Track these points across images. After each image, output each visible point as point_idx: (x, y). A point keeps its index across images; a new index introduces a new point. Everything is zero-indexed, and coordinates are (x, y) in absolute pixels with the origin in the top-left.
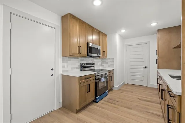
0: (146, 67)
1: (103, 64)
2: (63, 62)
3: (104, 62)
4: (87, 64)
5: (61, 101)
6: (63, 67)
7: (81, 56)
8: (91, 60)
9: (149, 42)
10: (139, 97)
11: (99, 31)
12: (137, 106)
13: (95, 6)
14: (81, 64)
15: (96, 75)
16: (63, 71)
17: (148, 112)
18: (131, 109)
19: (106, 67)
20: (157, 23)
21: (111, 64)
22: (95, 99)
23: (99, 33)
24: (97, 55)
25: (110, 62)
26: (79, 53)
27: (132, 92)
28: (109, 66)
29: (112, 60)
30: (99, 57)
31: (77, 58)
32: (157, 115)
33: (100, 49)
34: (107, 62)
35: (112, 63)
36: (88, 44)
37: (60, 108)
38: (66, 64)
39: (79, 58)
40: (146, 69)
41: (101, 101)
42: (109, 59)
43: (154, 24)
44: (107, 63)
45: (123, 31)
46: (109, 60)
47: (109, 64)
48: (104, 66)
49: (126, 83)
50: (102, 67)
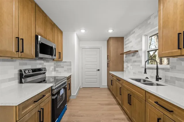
0: (99, 70)
1: (57, 69)
3: (58, 66)
4: (34, 70)
7: (21, 58)
8: (40, 64)
9: (101, 47)
14: (21, 71)
19: (61, 72)
20: (113, 30)
23: (54, 25)
24: (51, 56)
25: (67, 65)
26: (18, 51)
30: (54, 59)
31: (13, 61)
33: (55, 49)
34: (62, 66)
35: (69, 67)
36: (37, 37)
39: (15, 61)
43: (110, 31)
44: (63, 67)
45: (83, 31)
46: (65, 63)
47: (66, 68)
48: (58, 71)
49: (81, 88)
50: (55, 72)
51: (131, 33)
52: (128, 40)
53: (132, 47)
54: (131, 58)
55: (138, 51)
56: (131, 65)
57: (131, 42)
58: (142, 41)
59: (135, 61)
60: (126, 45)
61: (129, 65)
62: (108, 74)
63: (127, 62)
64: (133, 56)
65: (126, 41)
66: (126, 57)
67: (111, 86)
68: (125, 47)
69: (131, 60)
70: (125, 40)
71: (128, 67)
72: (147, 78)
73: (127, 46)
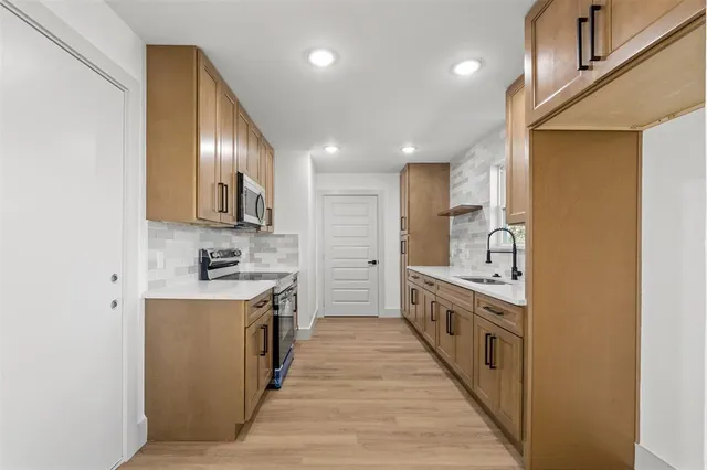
0: (374, 262)
1: (257, 255)
2: (151, 246)
3: (260, 248)
5: (143, 418)
6: (152, 265)
9: (383, 191)
10: (379, 347)
11: (261, 135)
12: (388, 367)
13: (311, 65)
14: (204, 252)
15: (276, 291)
16: (151, 285)
17: (416, 375)
18: (380, 378)
19: (268, 265)
20: (416, 148)
21: (287, 255)
22: (273, 378)
23: (260, 141)
24: (257, 219)
25: (286, 245)
27: (353, 337)
28: (280, 261)
29: (291, 240)
30: (260, 227)
31: (193, 230)
32: (436, 375)
34: (272, 246)
35: (292, 251)
36: (240, 178)
37: (140, 451)
38: (159, 255)
40: (375, 267)
41: (288, 381)
42: (283, 236)
43: (409, 150)
44: (274, 250)
45: (331, 149)
46: (279, 240)
47: (283, 252)
48: (260, 260)
49: (319, 316)
50: (253, 264)
51: (468, 154)
52: (460, 173)
53: (469, 194)
54: (467, 225)
55: (481, 207)
56: (467, 247)
57: (467, 180)
58: (489, 181)
59: (475, 236)
60: (455, 186)
61: (462, 245)
62: (404, 274)
63: (457, 237)
64: (470, 220)
65: (455, 177)
66: (455, 223)
67: (412, 307)
68: (451, 193)
69: (466, 230)
70: (452, 174)
71: (459, 251)
72: (497, 275)
73: (457, 190)
